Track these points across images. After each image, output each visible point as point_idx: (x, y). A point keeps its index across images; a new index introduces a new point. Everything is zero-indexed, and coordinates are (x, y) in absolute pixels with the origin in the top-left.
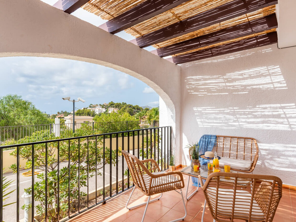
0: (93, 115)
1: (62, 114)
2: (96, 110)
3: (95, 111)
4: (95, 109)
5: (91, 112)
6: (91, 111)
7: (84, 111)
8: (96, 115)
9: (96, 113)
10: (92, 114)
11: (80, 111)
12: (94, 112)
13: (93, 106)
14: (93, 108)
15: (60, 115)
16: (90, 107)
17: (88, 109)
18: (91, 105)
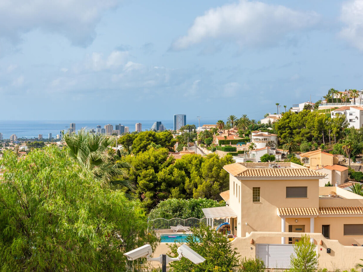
0: (337, 132)
1: (232, 129)
2: (351, 114)
3: (348, 117)
4: (348, 108)
5: (332, 121)
6: (332, 117)
7: (306, 117)
8: (349, 131)
9: (350, 127)
10: (335, 130)
11: (293, 118)
12: (343, 119)
13: (339, 97)
14: (340, 106)
15: (226, 131)
16: (330, 100)
17: (321, 108)
18: (333, 91)
